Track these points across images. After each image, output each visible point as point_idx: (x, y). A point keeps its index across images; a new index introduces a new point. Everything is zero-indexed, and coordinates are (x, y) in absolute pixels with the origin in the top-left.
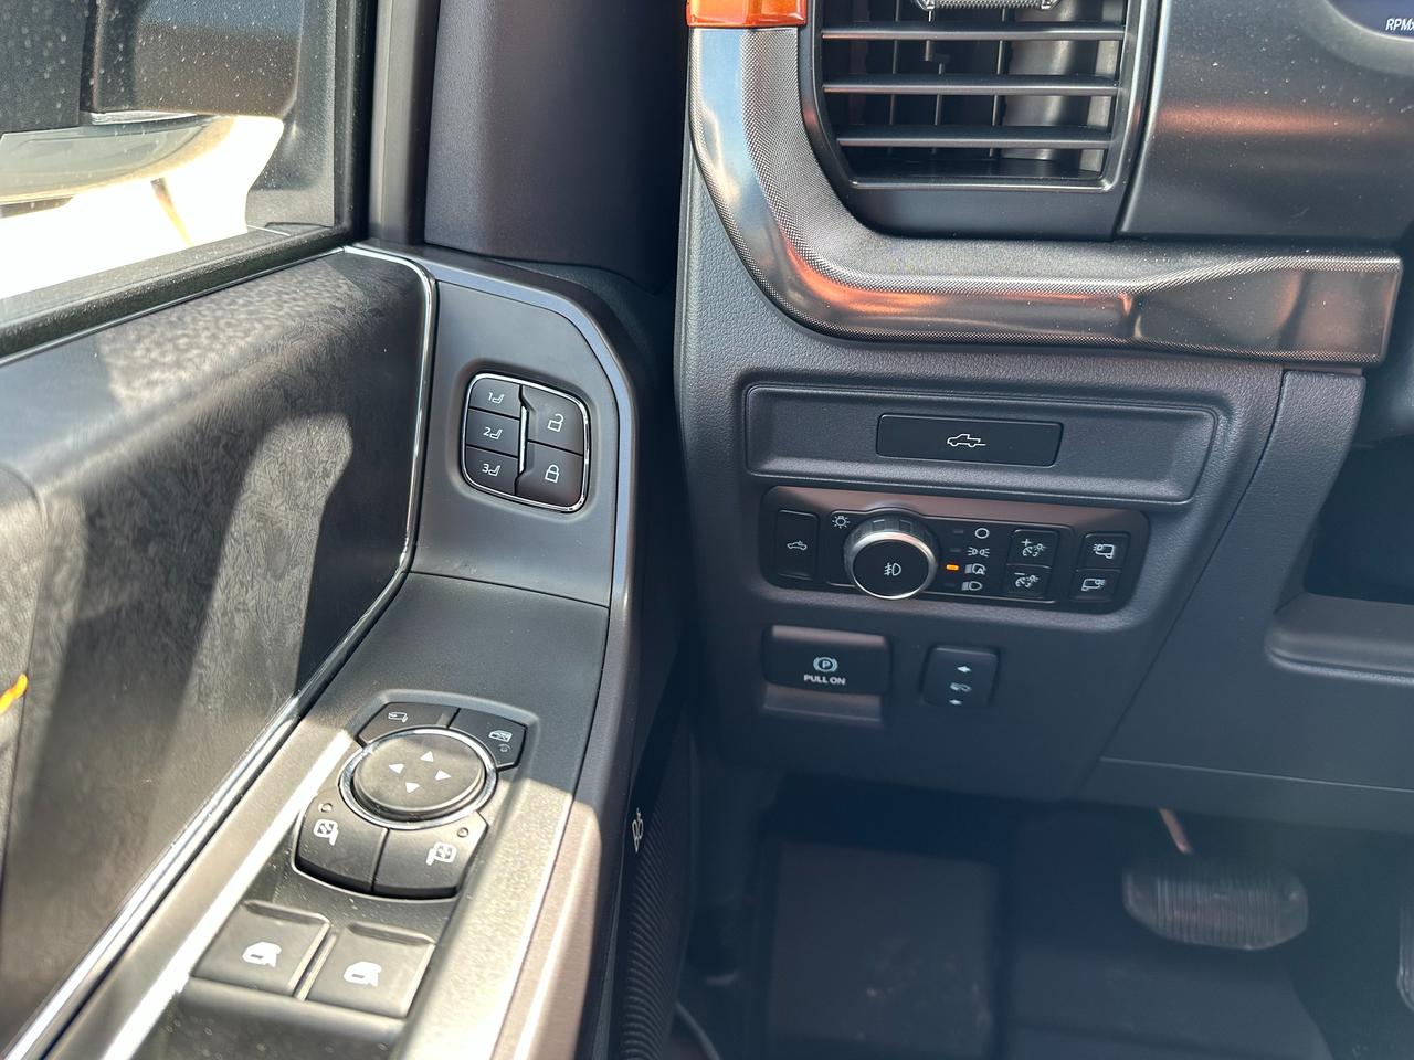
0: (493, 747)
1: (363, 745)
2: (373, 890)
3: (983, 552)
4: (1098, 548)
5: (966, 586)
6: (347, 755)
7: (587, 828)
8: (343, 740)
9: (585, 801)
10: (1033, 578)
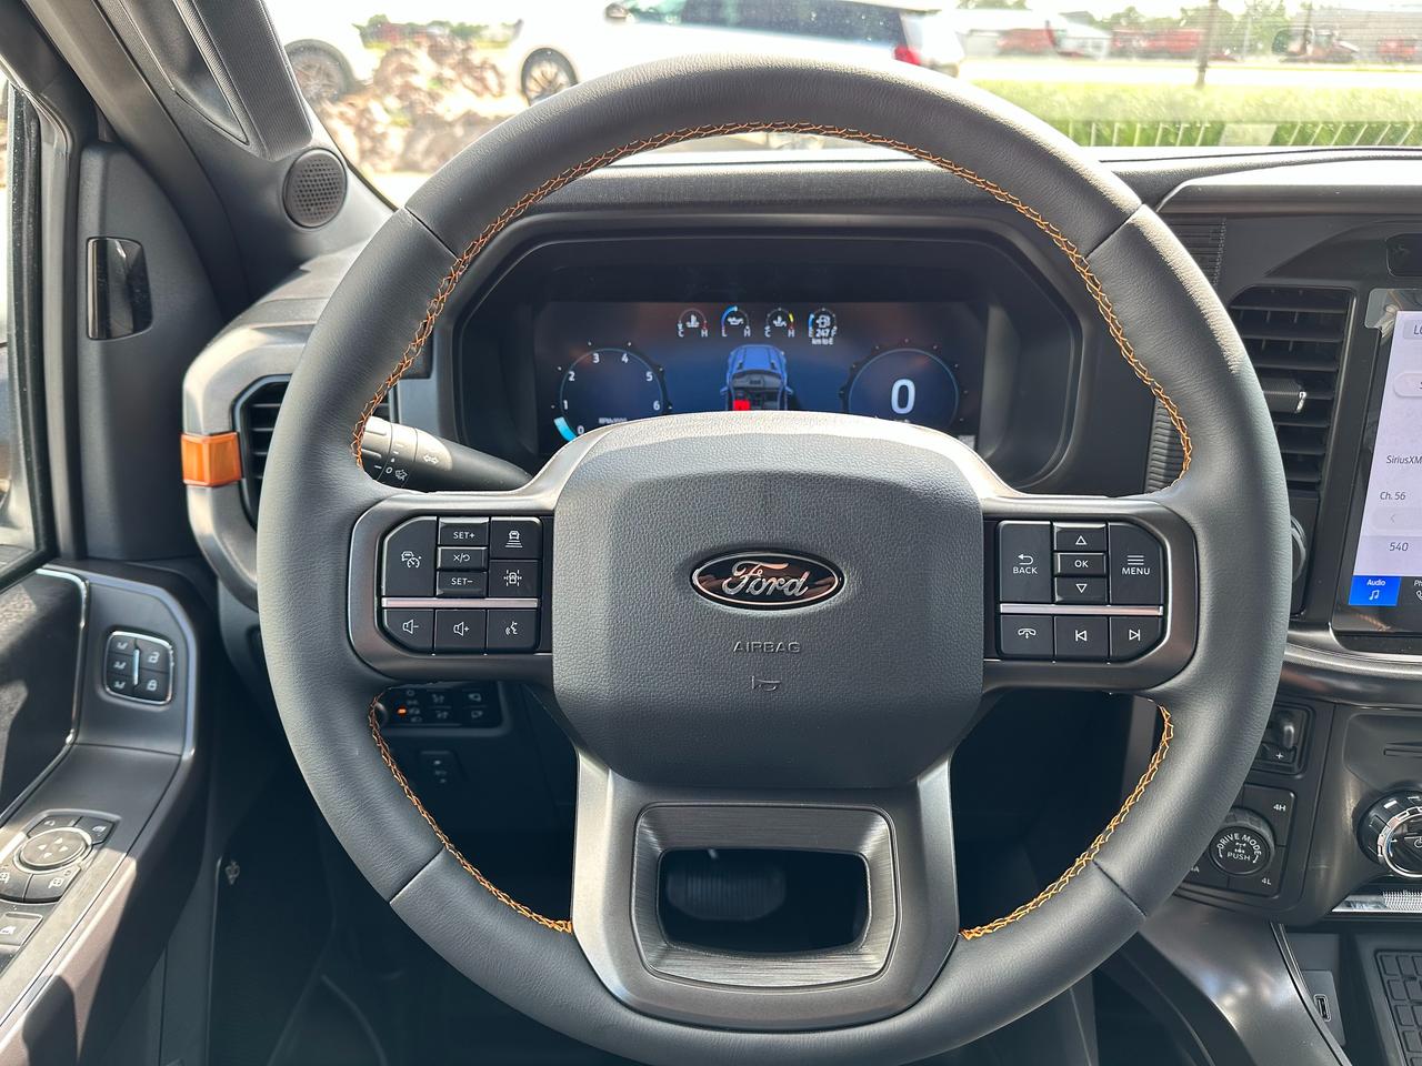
0: (94, 835)
1: (29, 837)
2: (24, 901)
3: (415, 702)
4: (471, 696)
5: (414, 720)
6: (22, 842)
7: (131, 867)
8: (21, 836)
9: (133, 856)
10: (445, 713)
